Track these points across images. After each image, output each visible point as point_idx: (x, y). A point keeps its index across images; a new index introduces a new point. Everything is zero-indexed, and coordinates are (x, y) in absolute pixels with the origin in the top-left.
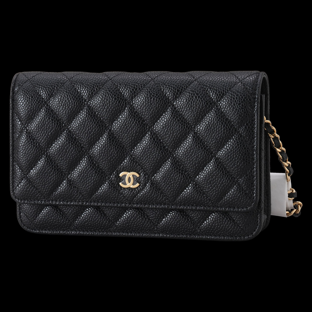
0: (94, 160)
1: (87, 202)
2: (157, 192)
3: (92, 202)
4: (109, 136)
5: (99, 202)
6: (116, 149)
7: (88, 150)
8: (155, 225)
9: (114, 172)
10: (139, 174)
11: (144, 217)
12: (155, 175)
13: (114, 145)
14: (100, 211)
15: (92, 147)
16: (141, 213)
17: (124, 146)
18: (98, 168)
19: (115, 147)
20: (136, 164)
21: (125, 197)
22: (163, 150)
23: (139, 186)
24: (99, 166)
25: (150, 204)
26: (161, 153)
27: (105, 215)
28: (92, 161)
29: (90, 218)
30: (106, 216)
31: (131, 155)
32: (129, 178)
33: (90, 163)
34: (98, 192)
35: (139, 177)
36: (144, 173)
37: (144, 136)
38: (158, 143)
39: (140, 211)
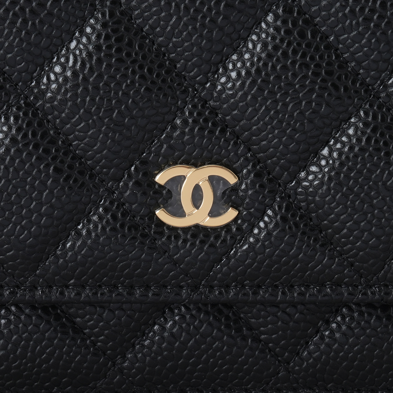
0: (48, 121)
1: (18, 287)
2: (309, 238)
3: (36, 288)
4: (116, 26)
5: (67, 287)
6: (142, 77)
7: (25, 83)
8: (279, 361)
9: (133, 168)
10: (236, 172)
11: (239, 330)
12: (303, 174)
13: (134, 62)
14: (58, 318)
15: (42, 69)
16: (227, 318)
17: (173, 62)
18: (66, 154)
19: (141, 67)
20: (223, 131)
21: (176, 263)
22: (339, 78)
23: (235, 220)
24: (71, 145)
25: (277, 286)
26: (331, 88)
27: (78, 330)
28: (40, 125)
29: (16, 344)
30: (84, 334)
31: (200, 99)
32: (197, 190)
33: (34, 134)
34: (64, 245)
35: (236, 183)
36: (254, 166)
37: (260, 23)
38: (317, 49)
39: (220, 312)
